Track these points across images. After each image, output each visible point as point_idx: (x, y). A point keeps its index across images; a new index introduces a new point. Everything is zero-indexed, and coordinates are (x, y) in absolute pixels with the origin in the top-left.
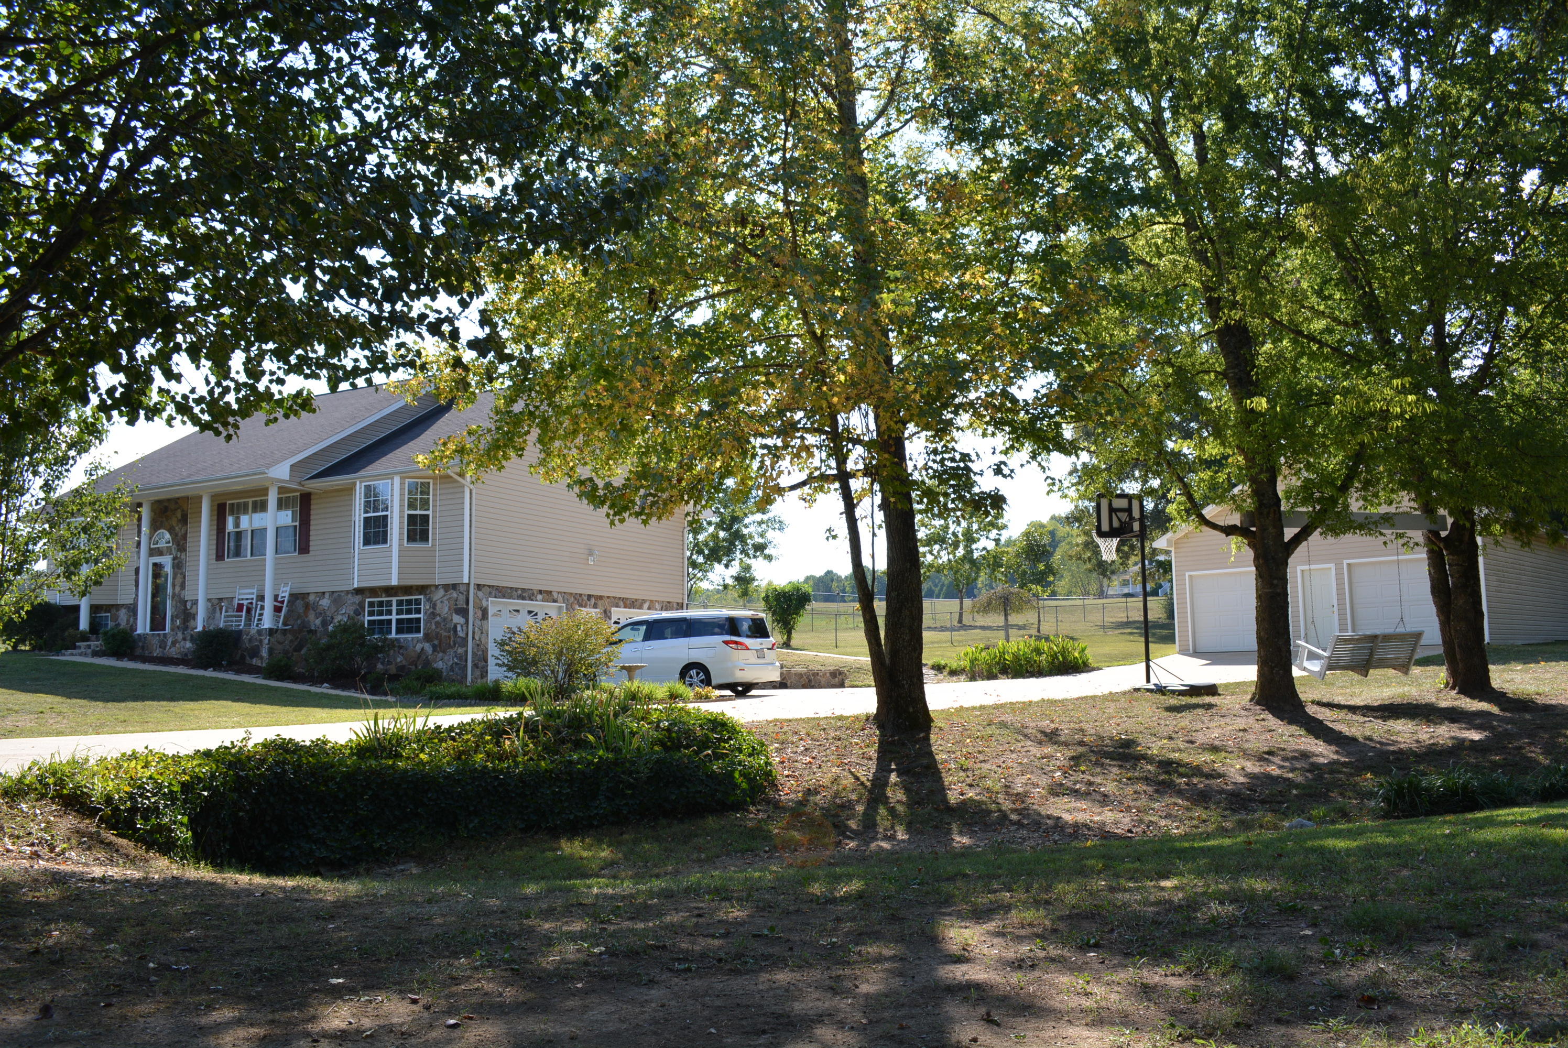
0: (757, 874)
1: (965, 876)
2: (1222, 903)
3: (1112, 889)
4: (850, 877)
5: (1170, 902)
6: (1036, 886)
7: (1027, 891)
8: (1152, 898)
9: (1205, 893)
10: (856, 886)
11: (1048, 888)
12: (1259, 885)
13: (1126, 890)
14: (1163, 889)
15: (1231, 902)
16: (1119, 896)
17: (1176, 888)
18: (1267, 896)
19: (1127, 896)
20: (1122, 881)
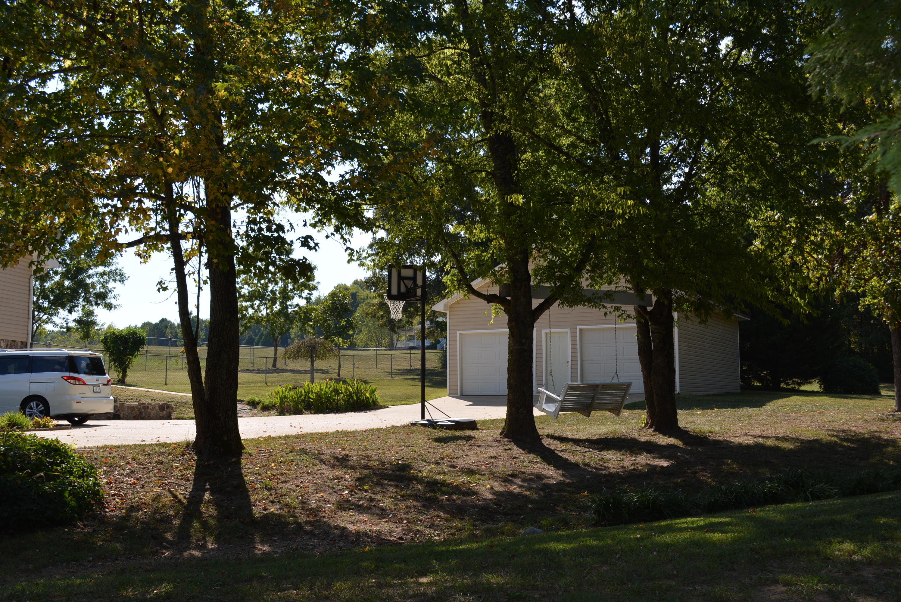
0: (78, 581)
1: (261, 577)
2: (465, 594)
3: (380, 586)
4: (161, 581)
5: (424, 594)
6: (318, 584)
7: (311, 589)
8: (411, 592)
9: (453, 587)
10: (166, 588)
11: (328, 587)
12: (494, 580)
13: (391, 586)
14: (420, 584)
15: (472, 594)
16: (385, 591)
17: (430, 583)
18: (500, 587)
19: (391, 591)
20: (389, 579)
